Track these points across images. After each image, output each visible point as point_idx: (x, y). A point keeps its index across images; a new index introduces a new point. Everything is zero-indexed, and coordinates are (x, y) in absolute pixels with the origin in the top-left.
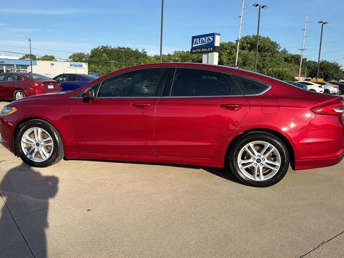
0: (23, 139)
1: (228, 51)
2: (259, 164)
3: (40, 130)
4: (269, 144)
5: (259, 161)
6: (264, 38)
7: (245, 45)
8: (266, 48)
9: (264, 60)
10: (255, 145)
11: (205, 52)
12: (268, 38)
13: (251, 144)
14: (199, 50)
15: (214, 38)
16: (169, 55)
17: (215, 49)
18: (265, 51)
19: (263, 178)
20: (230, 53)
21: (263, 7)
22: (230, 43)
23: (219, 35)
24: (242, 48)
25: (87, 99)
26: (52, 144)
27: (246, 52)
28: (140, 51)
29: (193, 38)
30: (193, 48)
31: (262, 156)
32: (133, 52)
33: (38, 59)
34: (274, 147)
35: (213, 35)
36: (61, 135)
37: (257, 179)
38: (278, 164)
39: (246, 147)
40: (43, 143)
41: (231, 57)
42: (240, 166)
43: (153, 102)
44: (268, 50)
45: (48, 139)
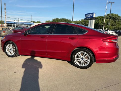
0: (7, 48)
1: (102, 19)
2: (82, 60)
3: (11, 45)
4: (86, 53)
5: (82, 59)
6: (115, 14)
7: (108, 17)
8: (116, 18)
9: (115, 23)
10: (81, 53)
11: (90, 20)
12: (117, 14)
13: (80, 53)
14: (88, 19)
15: (93, 14)
16: (79, 21)
17: (93, 18)
18: (116, 19)
19: (83, 65)
20: (102, 20)
21: (112, 3)
22: (102, 17)
23: (95, 13)
24: (107, 18)
25: (25, 35)
26: (15, 50)
27: (108, 20)
28: (69, 20)
29: (86, 14)
30: (85, 18)
31: (83, 57)
32: (67, 20)
33: (35, 23)
34: (88, 54)
35: (93, 13)
36: (17, 47)
37: (82, 66)
38: (89, 61)
39: (78, 53)
40: (12, 49)
41: (102, 21)
42: (75, 60)
43: (46, 36)
44: (117, 19)
45: (14, 48)
